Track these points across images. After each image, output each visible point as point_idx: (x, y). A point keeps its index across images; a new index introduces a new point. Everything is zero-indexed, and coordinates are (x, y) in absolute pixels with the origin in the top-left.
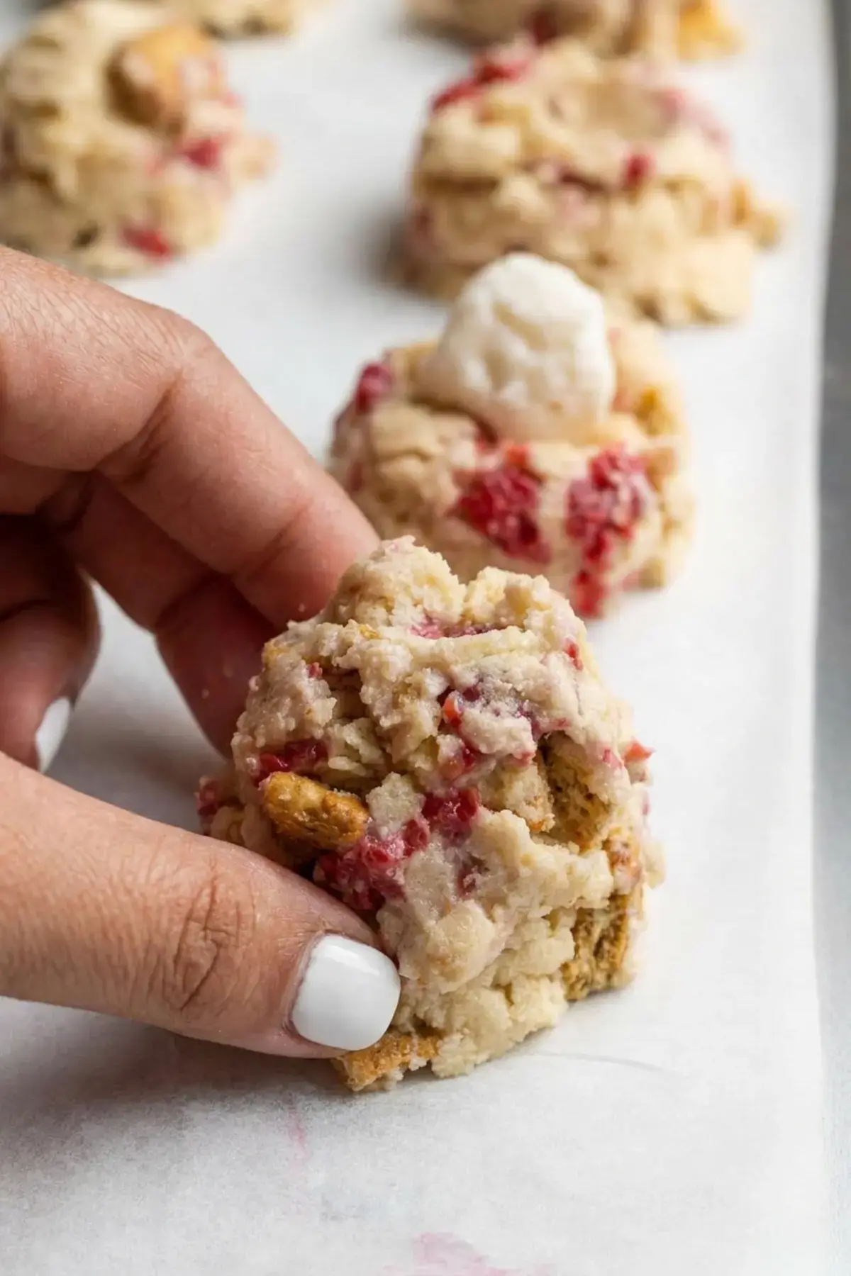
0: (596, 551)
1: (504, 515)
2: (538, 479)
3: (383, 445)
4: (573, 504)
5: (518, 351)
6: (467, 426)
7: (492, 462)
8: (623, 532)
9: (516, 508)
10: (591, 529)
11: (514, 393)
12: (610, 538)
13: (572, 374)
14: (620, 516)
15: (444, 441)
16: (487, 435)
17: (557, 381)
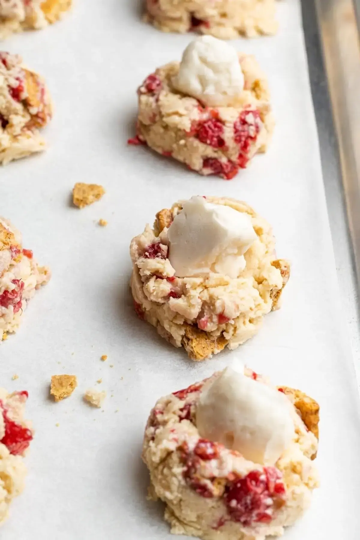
0: (245, 147)
1: (212, 137)
2: (223, 123)
3: (164, 111)
4: (236, 131)
5: (210, 74)
6: (195, 102)
7: (205, 116)
8: (253, 139)
9: (216, 134)
10: (243, 139)
11: (210, 90)
12: (250, 142)
13: (230, 81)
14: (252, 134)
15: (187, 109)
16: (202, 105)
17: (225, 84)
